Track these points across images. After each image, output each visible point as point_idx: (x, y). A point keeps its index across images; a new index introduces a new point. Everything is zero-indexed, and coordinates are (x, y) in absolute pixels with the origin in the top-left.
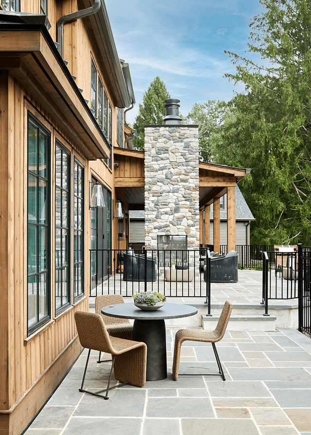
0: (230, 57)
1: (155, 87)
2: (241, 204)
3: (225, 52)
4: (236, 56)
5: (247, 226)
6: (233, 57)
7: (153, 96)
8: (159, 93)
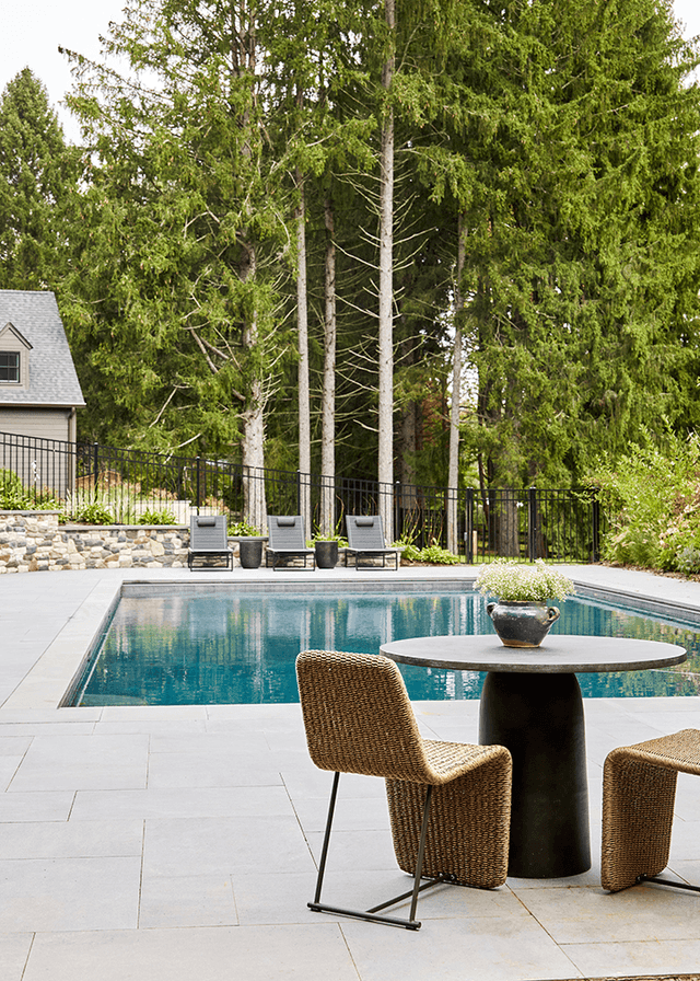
0: (70, 61)
1: (16, 95)
2: (62, 374)
3: (60, 50)
4: (82, 59)
5: (71, 417)
6: (75, 64)
7: (10, 116)
8: (27, 110)
